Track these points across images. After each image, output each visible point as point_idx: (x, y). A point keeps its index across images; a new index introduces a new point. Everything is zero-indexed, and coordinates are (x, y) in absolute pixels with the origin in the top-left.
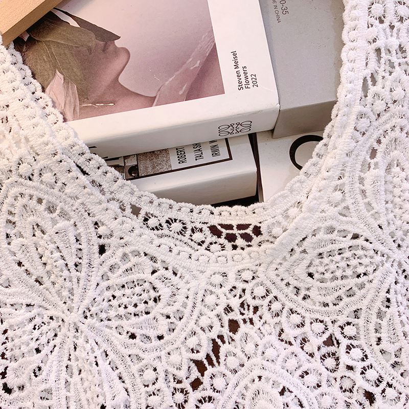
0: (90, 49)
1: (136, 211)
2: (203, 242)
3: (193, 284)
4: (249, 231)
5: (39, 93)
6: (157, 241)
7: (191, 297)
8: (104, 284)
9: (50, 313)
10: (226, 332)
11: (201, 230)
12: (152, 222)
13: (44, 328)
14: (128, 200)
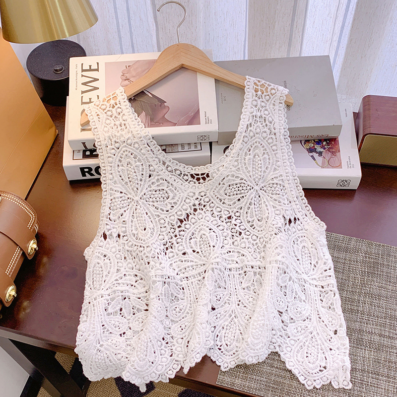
0: (155, 105)
1: (164, 163)
2: (187, 180)
3: (182, 194)
4: (205, 176)
5: (137, 117)
6: (170, 176)
7: (180, 199)
8: (149, 189)
9: (128, 196)
10: (192, 211)
11: (187, 175)
12: (169, 169)
13: (125, 201)
14: (162, 159)
